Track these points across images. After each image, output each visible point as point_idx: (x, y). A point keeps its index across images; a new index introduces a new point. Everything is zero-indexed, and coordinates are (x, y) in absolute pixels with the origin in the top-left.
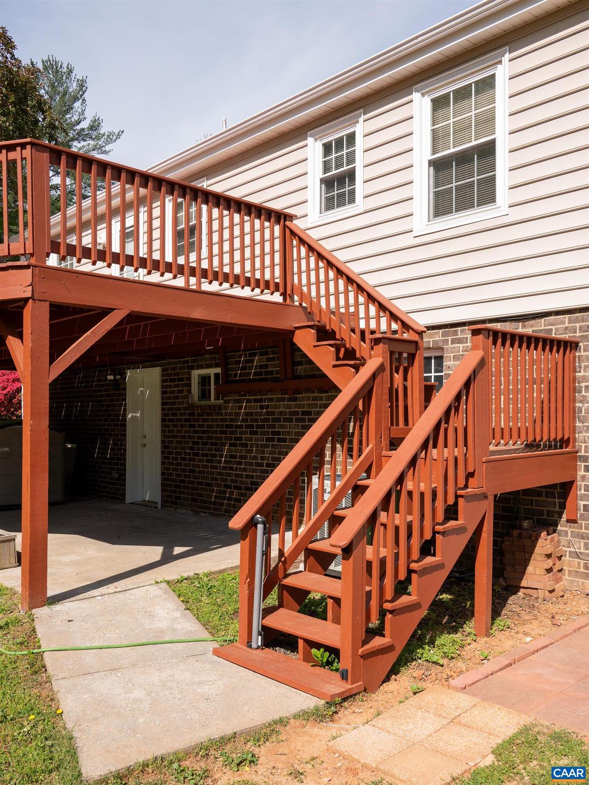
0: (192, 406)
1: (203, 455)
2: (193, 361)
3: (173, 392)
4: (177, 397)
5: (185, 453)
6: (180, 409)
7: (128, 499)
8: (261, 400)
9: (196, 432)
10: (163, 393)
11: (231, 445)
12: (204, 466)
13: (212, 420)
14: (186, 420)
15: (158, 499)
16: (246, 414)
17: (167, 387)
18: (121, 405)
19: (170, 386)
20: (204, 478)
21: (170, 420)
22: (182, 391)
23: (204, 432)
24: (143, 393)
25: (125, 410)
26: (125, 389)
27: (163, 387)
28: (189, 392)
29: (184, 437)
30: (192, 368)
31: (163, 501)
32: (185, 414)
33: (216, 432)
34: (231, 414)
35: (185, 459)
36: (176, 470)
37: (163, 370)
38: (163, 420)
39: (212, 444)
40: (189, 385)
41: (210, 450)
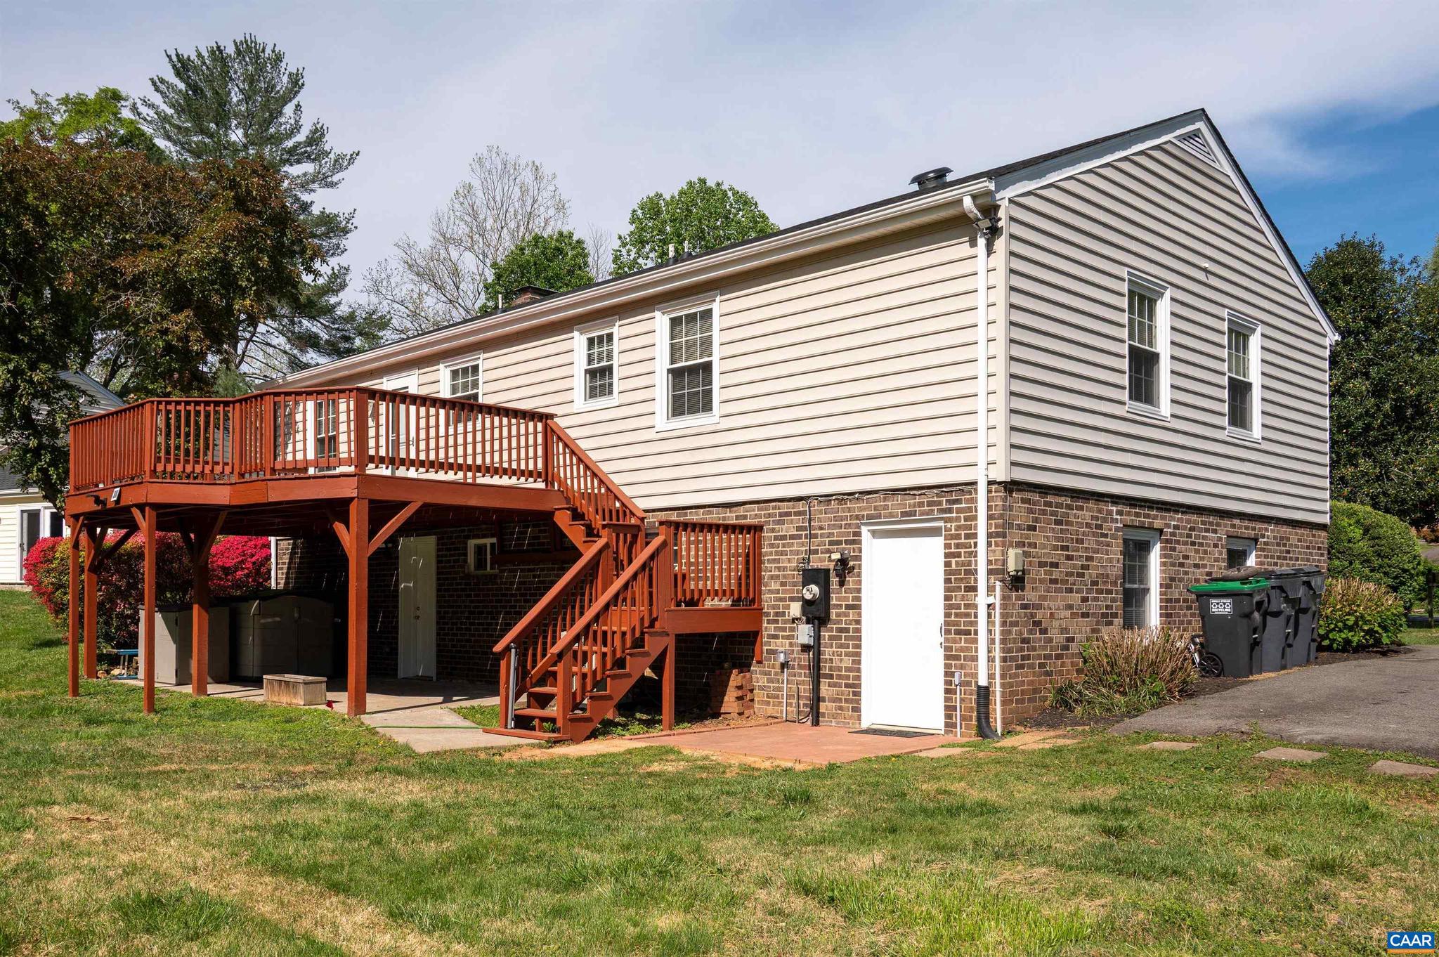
0: (468, 576)
1: (479, 624)
2: (470, 531)
3: (449, 561)
4: (453, 567)
5: (461, 623)
6: (455, 579)
7: (401, 674)
8: (533, 570)
9: (472, 601)
10: (439, 562)
11: (506, 613)
12: (480, 635)
13: (489, 590)
14: (463, 590)
15: (433, 673)
16: (520, 583)
17: (442, 556)
18: (392, 575)
19: (446, 556)
20: (480, 647)
21: (447, 590)
22: (458, 561)
23: (479, 601)
24: (416, 562)
25: (397, 580)
26: (397, 558)
27: (438, 556)
28: (465, 561)
29: (460, 607)
30: (468, 537)
31: (438, 674)
32: (460, 584)
33: (491, 601)
34: (506, 583)
35: (461, 629)
36: (453, 640)
37: (439, 539)
38: (438, 590)
39: (488, 613)
40: (465, 555)
41: (486, 618)
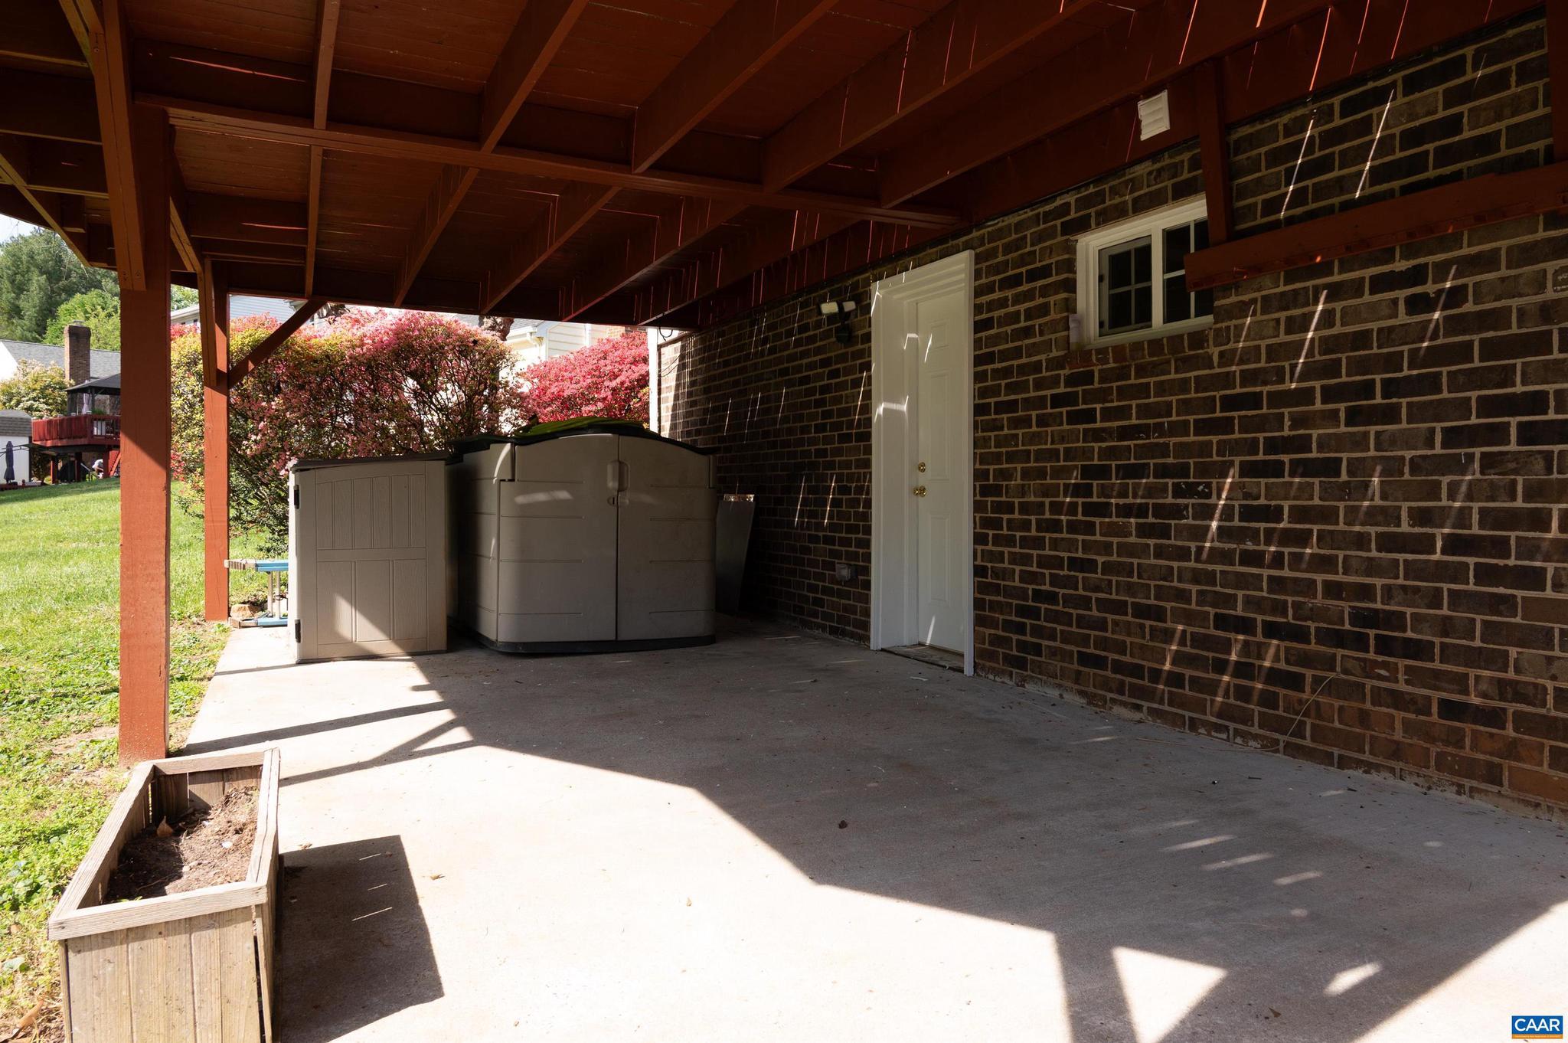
0: (1084, 354)
1: (1126, 511)
2: (1083, 203)
3: (1014, 317)
4: (1027, 332)
5: (1056, 508)
6: (1036, 367)
7: (879, 636)
8: (1417, 275)
9: (1097, 435)
10: (979, 326)
11: (1248, 470)
12: (1126, 550)
13: (1162, 389)
14: (1057, 401)
15: (962, 638)
16: (1327, 345)
17: (991, 306)
18: (856, 384)
19: (1003, 303)
20: (1130, 589)
21: (1001, 407)
22: (1044, 310)
23: (1125, 433)
24: (916, 347)
25: (868, 395)
26: (867, 338)
27: (978, 309)
28: (1070, 306)
29: (1054, 455)
30: (1083, 226)
31: (980, 654)
32: (1055, 382)
33: (1181, 428)
34: (1252, 354)
35: (1055, 526)
36: (1026, 560)
37: (978, 259)
38: (979, 410)
39: (1163, 471)
40: (1070, 286)
41: (1151, 491)
